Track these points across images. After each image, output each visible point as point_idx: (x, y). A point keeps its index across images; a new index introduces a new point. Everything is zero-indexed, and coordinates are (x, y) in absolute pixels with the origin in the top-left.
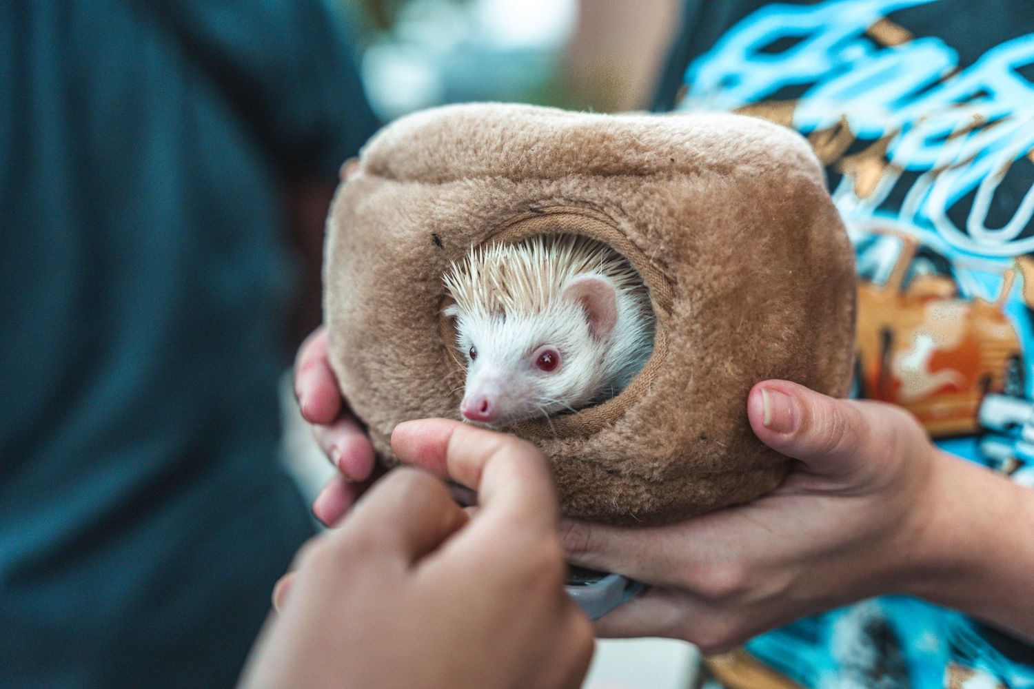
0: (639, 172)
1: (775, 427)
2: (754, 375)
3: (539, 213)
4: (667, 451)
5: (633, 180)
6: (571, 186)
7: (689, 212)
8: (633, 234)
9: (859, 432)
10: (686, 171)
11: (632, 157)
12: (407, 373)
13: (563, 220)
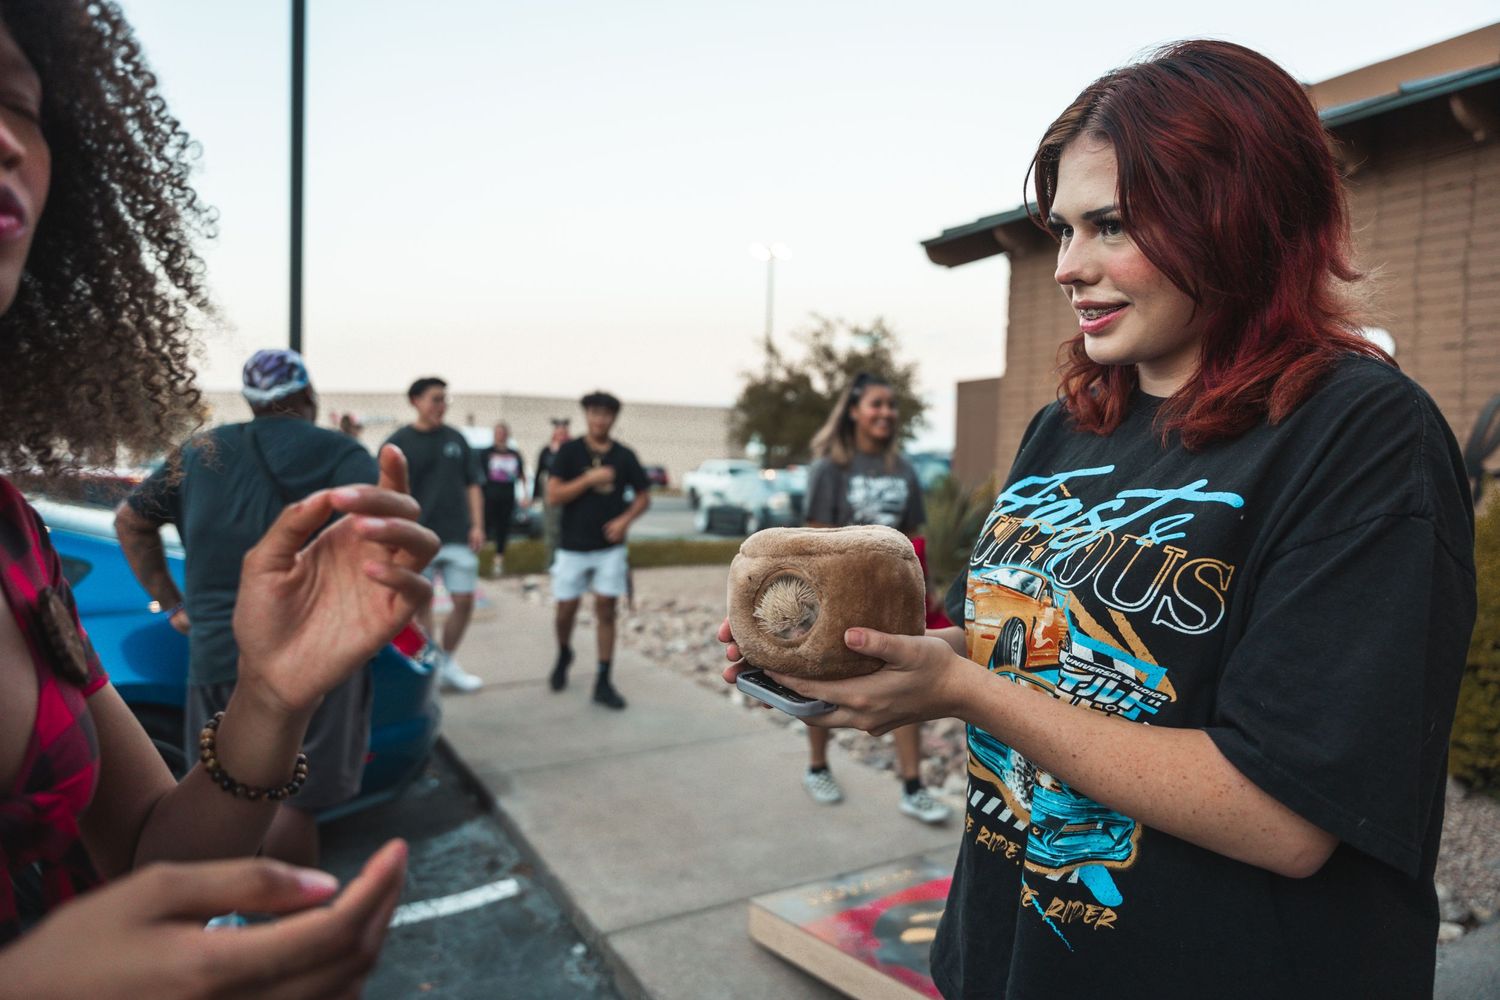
0: (810, 554)
1: (850, 643)
2: (849, 625)
3: (781, 569)
4: (821, 651)
5: (807, 557)
6: (790, 559)
7: (825, 568)
8: (808, 575)
9: (897, 647)
10: (825, 553)
11: (809, 549)
12: (743, 625)
13: (788, 571)
